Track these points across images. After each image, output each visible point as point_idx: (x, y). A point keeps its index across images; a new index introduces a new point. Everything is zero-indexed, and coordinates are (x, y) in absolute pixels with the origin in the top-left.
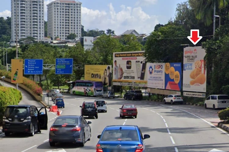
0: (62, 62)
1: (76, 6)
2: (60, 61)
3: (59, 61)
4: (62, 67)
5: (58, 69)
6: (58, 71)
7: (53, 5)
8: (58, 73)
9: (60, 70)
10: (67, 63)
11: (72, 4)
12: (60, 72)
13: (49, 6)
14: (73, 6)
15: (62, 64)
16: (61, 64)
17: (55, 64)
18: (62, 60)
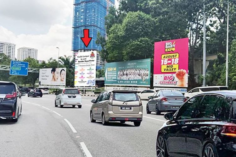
0: (18, 64)
1: (34, 51)
2: (16, 63)
3: (14, 63)
4: (17, 68)
5: (14, 70)
6: (13, 72)
7: (21, 49)
8: (13, 74)
9: (16, 71)
10: (22, 66)
11: (32, 50)
12: (15, 73)
13: (19, 50)
14: (33, 51)
15: (18, 66)
16: (16, 66)
17: (10, 66)
18: (17, 63)
